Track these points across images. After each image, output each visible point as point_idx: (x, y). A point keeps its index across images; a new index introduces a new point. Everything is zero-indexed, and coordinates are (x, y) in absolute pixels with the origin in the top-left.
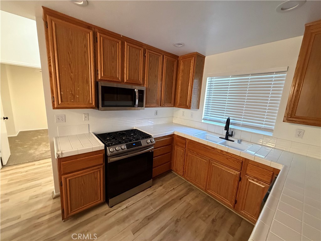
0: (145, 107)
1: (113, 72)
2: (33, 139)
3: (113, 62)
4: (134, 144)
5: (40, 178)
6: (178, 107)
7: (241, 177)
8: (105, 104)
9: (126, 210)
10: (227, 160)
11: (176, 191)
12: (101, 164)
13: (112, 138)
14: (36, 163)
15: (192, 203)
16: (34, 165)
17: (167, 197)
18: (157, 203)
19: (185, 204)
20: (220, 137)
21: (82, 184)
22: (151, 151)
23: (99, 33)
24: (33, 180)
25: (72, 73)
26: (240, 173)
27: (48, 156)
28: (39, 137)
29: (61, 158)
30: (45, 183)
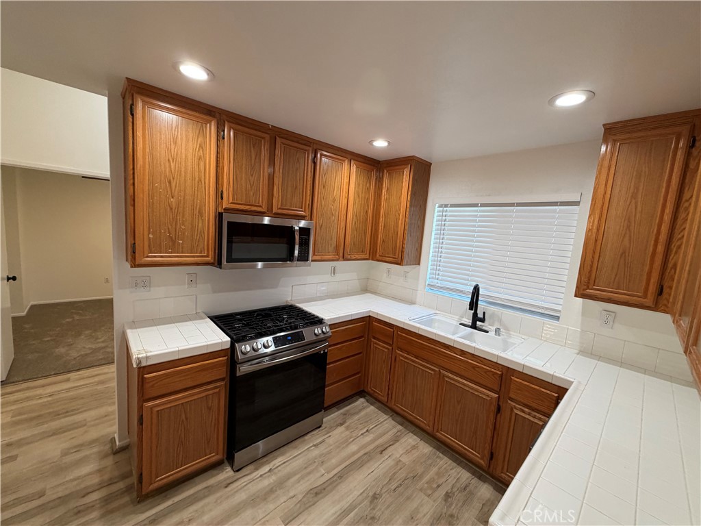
0: (312, 261)
1: (252, 194)
2: (64, 322)
3: (252, 175)
4: (289, 338)
5: (83, 410)
6: (378, 261)
7: (501, 404)
8: (233, 257)
9: (269, 476)
10: (473, 370)
11: (372, 435)
12: (223, 379)
13: (243, 324)
14: (73, 375)
15: (405, 459)
16: (68, 380)
17: (353, 448)
18: (334, 461)
19: (390, 462)
20: (462, 322)
21: (183, 421)
22: (322, 352)
23: (228, 122)
24: (67, 413)
25: (173, 197)
26: (499, 397)
27: (98, 360)
28: (77, 317)
29: (144, 367)
30: (95, 420)
